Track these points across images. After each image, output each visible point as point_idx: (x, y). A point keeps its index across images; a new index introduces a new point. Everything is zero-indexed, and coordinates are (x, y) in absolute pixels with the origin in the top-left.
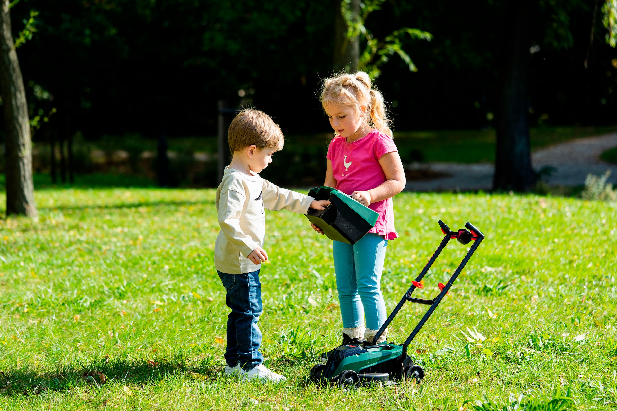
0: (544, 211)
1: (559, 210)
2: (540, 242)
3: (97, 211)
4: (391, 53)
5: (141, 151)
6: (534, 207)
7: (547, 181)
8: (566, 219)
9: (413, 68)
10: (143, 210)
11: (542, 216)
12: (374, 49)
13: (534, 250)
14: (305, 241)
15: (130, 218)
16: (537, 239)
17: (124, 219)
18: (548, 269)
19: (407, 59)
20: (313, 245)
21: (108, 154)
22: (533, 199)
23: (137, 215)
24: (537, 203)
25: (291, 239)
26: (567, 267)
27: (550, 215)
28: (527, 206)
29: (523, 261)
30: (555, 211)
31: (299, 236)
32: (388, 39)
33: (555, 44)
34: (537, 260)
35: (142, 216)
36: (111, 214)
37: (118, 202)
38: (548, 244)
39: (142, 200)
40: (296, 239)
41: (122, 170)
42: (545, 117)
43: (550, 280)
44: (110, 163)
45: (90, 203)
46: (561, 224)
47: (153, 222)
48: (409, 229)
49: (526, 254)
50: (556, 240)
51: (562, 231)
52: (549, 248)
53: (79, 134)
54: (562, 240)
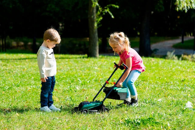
0: (153, 62)
1: (158, 62)
2: (151, 71)
3: (13, 60)
4: (106, 12)
5: (28, 42)
6: (150, 61)
7: (155, 54)
8: (159, 65)
9: (113, 17)
10: (27, 60)
11: (152, 64)
12: (101, 11)
13: (149, 74)
14: (77, 70)
15: (23, 63)
16: (150, 71)
17: (21, 63)
18: (152, 79)
19: (111, 14)
20: (80, 71)
21: (18, 43)
22: (150, 58)
23: (25, 62)
24: (151, 60)
25: (73, 70)
26: (158, 79)
27: (155, 63)
28: (148, 61)
29: (145, 77)
30: (156, 62)
31: (75, 69)
32: (105, 7)
33: (158, 10)
34: (149, 77)
35: (27, 62)
36: (17, 61)
37: (20, 58)
38: (153, 72)
39: (27, 57)
40: (74, 70)
41: (22, 48)
42: (156, 34)
43: (153, 83)
44: (18, 46)
45: (11, 58)
46: (158, 66)
47: (30, 64)
48: (110, 67)
49: (146, 75)
50: (156, 71)
51: (158, 68)
52: (153, 73)
53: (8, 36)
54: (157, 71)
